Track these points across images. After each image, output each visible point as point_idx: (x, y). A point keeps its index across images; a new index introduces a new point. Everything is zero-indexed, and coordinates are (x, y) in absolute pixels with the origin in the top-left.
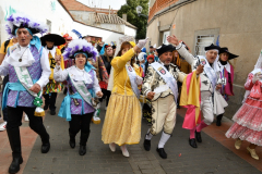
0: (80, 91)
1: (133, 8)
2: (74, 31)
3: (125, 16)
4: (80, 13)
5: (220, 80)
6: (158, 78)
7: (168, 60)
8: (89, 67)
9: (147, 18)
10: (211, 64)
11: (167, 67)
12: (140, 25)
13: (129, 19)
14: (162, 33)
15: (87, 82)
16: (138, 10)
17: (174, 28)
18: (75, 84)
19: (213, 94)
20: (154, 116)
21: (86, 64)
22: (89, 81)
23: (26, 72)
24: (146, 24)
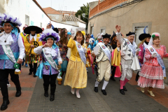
0: (49, 61)
3: (79, 16)
4: (54, 15)
6: (101, 51)
8: (55, 46)
11: (106, 46)
15: (53, 55)
18: (46, 56)
20: (99, 71)
21: (53, 44)
23: (9, 48)
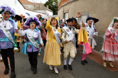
0: (31, 41)
1: (51, 3)
2: (27, 13)
3: (48, 6)
5: (95, 34)
6: (66, 34)
7: (70, 25)
8: (36, 29)
9: (58, 7)
10: (90, 27)
11: (70, 28)
12: (55, 10)
13: (50, 8)
14: (64, 14)
15: (34, 37)
16: (54, 4)
17: (70, 12)
19: (92, 40)
21: (35, 28)
22: (36, 36)
23: (9, 32)
24: (57, 10)
